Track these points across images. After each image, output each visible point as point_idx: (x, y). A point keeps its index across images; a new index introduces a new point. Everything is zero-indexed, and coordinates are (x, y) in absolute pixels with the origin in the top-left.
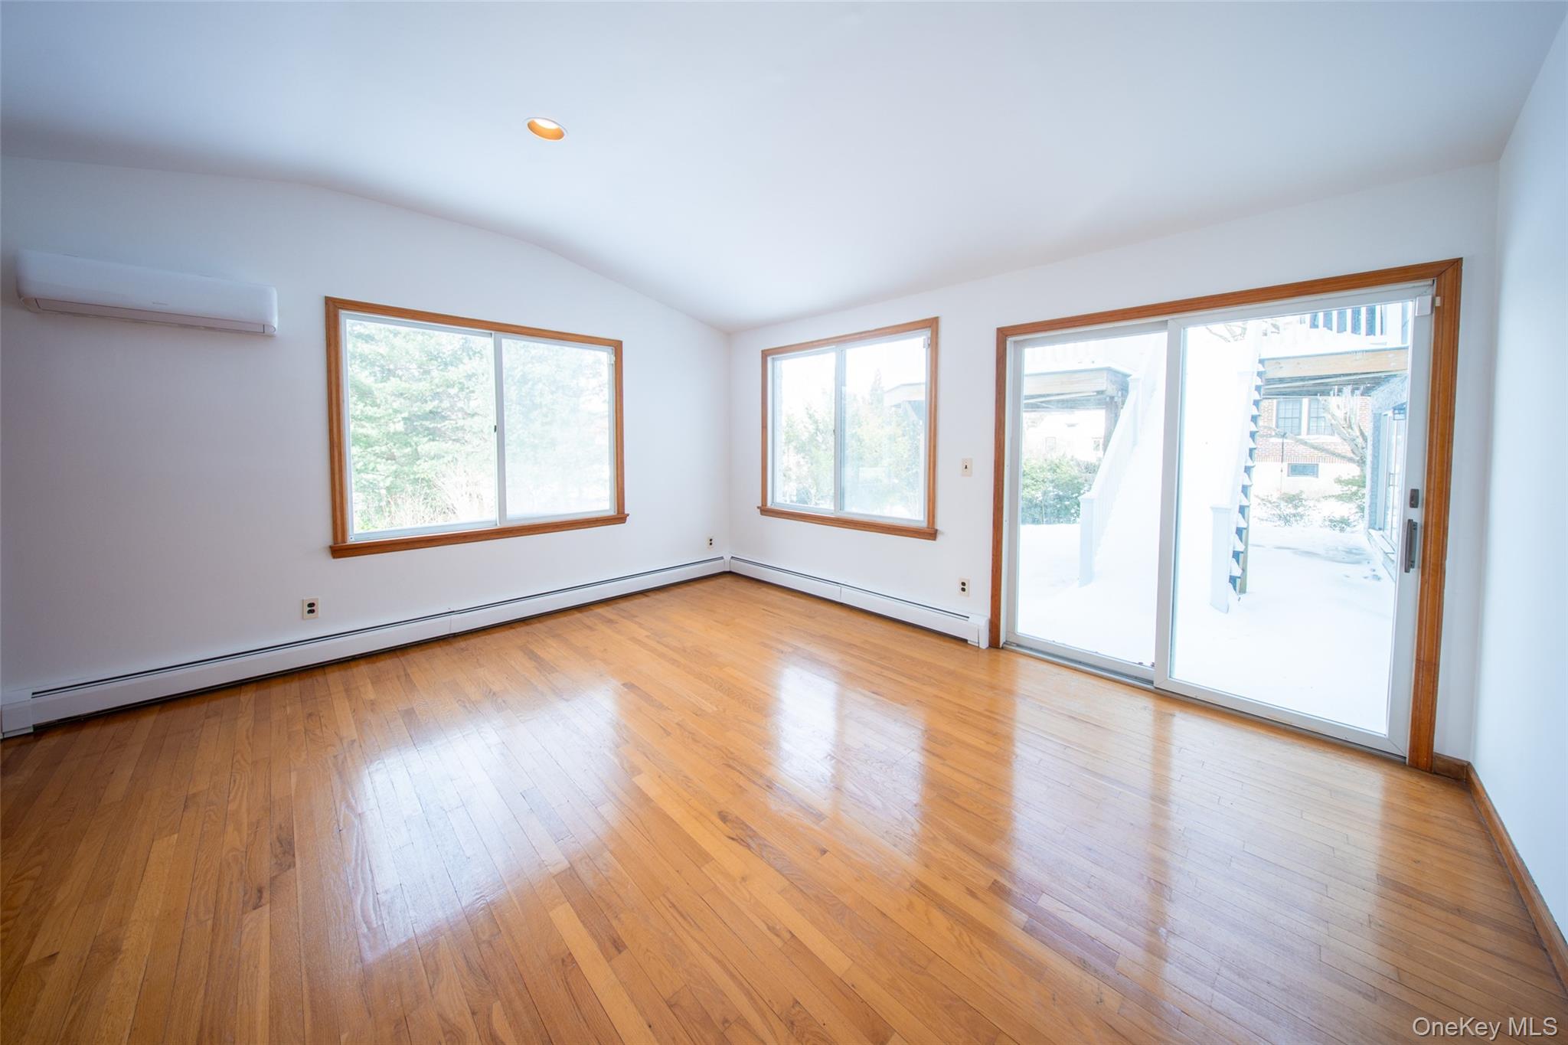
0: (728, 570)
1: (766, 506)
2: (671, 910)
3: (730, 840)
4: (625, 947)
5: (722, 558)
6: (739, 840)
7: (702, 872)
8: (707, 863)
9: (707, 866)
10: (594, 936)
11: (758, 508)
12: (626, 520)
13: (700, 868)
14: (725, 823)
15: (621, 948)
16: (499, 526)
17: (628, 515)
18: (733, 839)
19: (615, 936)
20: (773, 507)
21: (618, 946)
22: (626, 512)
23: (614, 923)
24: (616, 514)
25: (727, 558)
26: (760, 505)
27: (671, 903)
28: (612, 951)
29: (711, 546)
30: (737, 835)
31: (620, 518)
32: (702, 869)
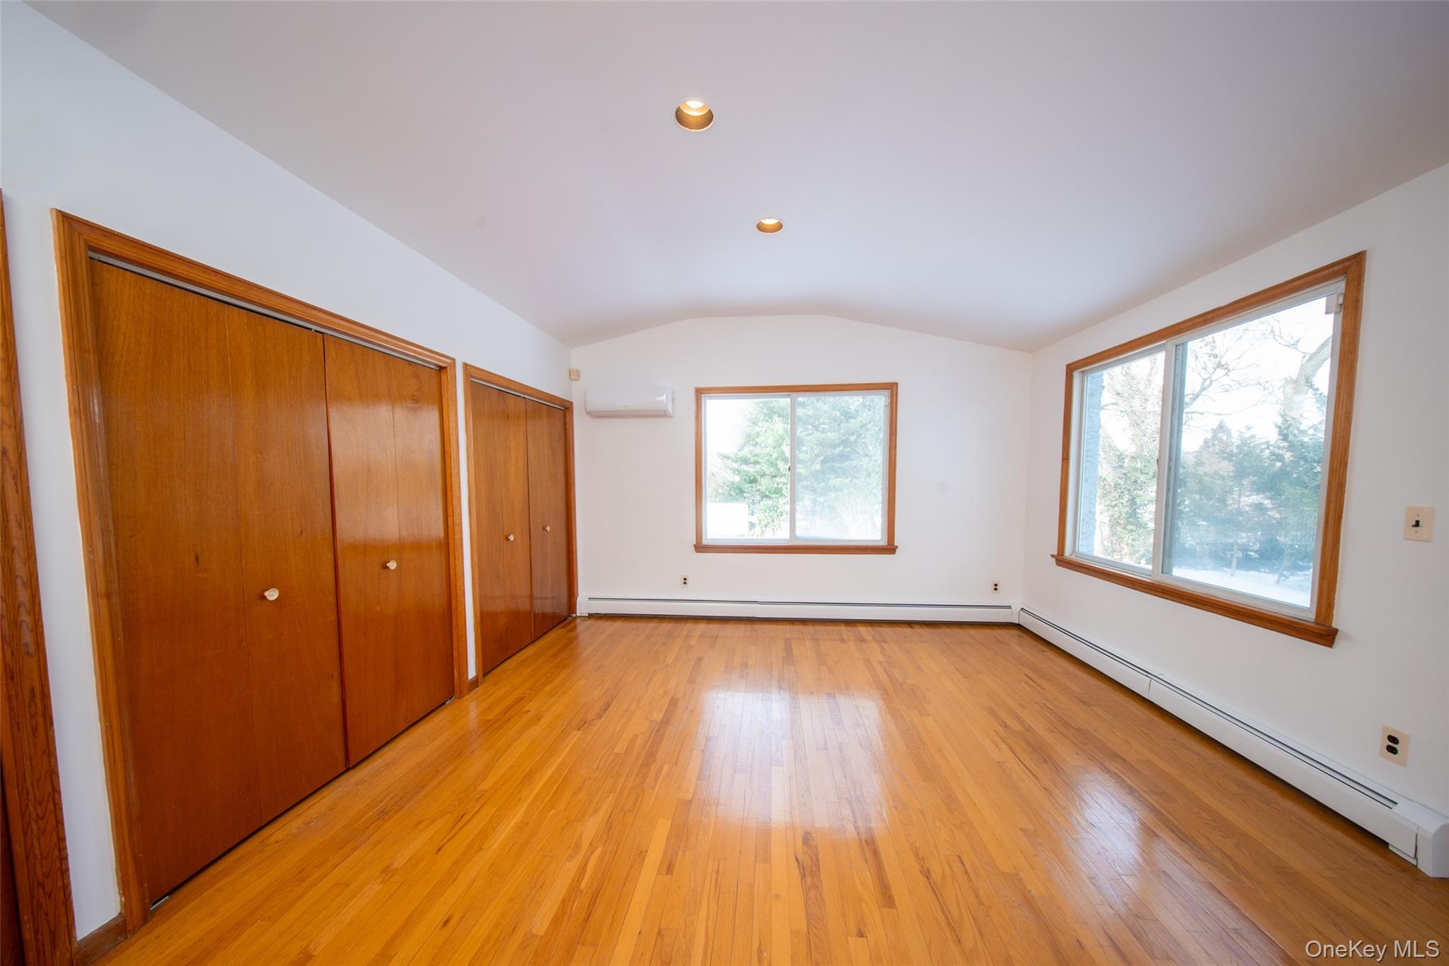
0: (1017, 622)
1: (1062, 555)
2: (714, 875)
3: (795, 860)
4: (672, 874)
5: (1009, 607)
6: (801, 866)
7: (755, 865)
8: (764, 863)
9: (761, 864)
10: (665, 852)
11: (1052, 556)
12: (895, 551)
13: (756, 862)
14: (803, 844)
15: (669, 872)
16: (790, 544)
17: (897, 547)
18: (797, 860)
19: (673, 862)
20: (1074, 558)
21: (670, 869)
22: (896, 544)
23: (680, 853)
24: (886, 544)
25: (1016, 609)
26: (1056, 553)
27: (718, 870)
28: (664, 870)
29: (997, 591)
30: (803, 861)
31: (890, 549)
32: (757, 864)
